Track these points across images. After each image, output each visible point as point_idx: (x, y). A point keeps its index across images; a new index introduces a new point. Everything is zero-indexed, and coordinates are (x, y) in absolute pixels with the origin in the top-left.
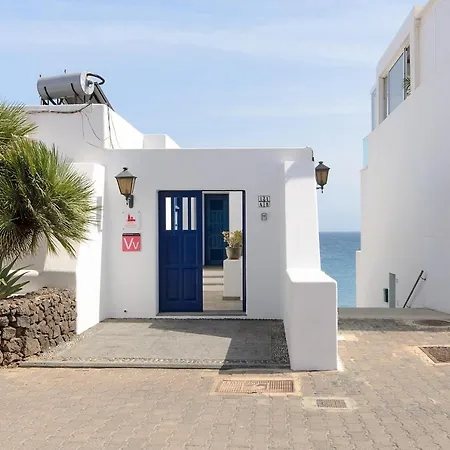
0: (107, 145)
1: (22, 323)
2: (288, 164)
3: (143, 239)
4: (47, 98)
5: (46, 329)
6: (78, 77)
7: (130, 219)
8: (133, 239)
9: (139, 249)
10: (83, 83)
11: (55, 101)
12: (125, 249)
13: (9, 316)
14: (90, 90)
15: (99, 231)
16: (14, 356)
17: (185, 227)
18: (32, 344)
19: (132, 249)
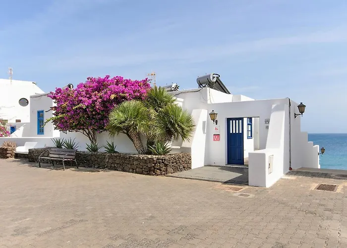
0: (209, 102)
1: (166, 162)
2: (274, 106)
3: (221, 136)
4: (200, 84)
5: (176, 165)
6: (210, 75)
7: (216, 129)
8: (217, 136)
9: (219, 140)
10: (211, 78)
11: (203, 85)
12: (214, 140)
13: (162, 160)
14: (215, 80)
15: (204, 133)
16: (163, 173)
17: (237, 132)
18: (170, 169)
19: (217, 140)
